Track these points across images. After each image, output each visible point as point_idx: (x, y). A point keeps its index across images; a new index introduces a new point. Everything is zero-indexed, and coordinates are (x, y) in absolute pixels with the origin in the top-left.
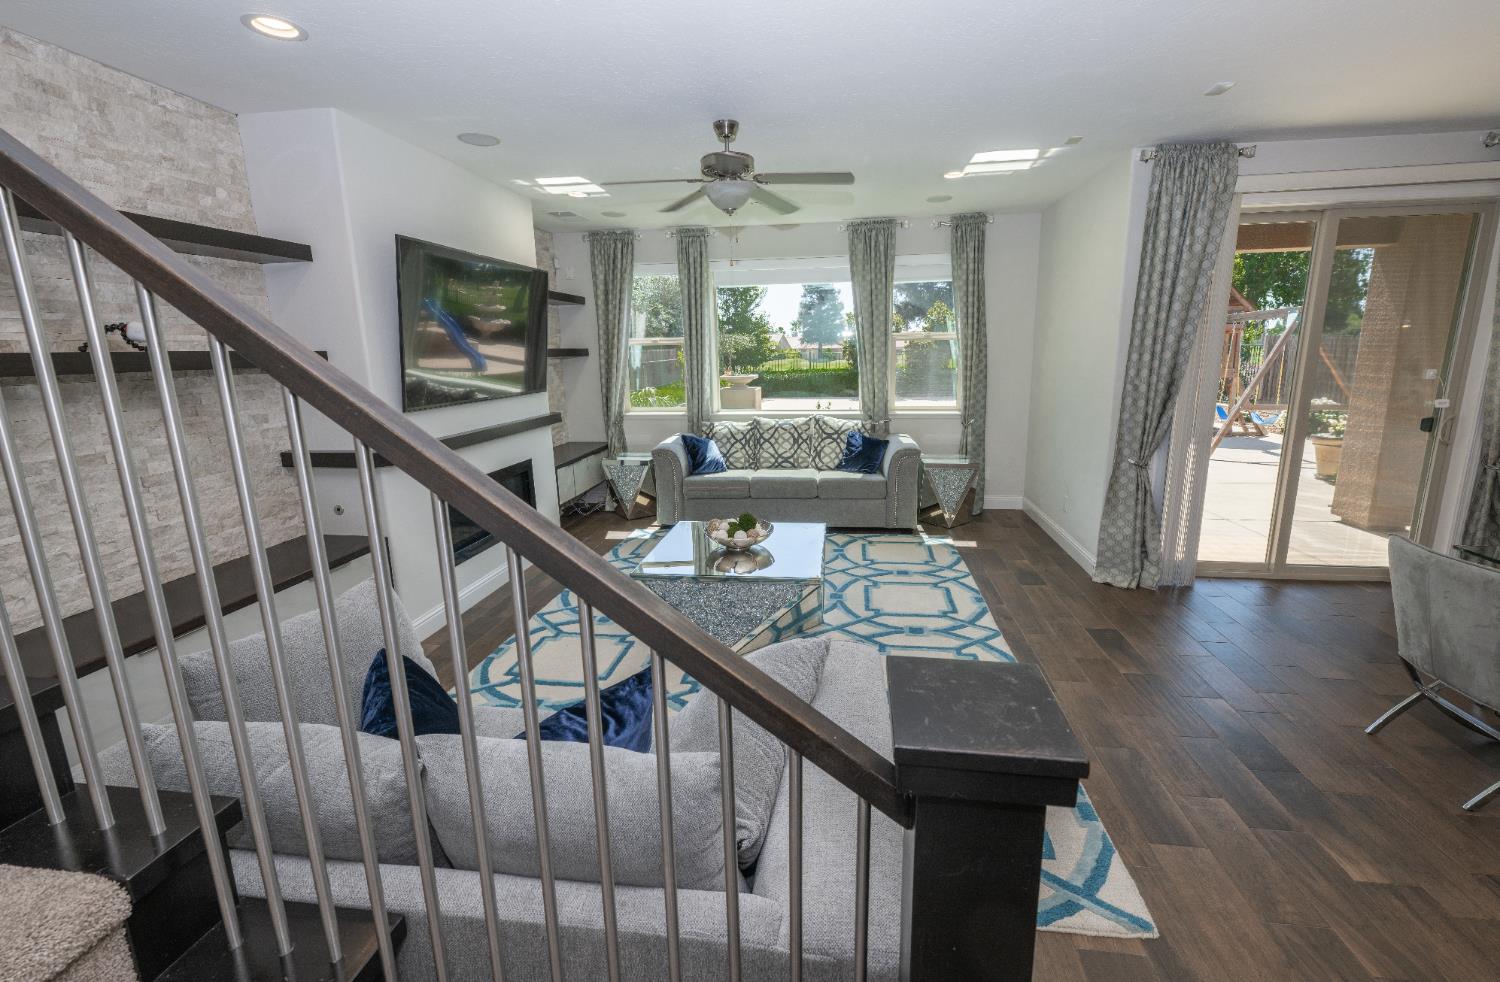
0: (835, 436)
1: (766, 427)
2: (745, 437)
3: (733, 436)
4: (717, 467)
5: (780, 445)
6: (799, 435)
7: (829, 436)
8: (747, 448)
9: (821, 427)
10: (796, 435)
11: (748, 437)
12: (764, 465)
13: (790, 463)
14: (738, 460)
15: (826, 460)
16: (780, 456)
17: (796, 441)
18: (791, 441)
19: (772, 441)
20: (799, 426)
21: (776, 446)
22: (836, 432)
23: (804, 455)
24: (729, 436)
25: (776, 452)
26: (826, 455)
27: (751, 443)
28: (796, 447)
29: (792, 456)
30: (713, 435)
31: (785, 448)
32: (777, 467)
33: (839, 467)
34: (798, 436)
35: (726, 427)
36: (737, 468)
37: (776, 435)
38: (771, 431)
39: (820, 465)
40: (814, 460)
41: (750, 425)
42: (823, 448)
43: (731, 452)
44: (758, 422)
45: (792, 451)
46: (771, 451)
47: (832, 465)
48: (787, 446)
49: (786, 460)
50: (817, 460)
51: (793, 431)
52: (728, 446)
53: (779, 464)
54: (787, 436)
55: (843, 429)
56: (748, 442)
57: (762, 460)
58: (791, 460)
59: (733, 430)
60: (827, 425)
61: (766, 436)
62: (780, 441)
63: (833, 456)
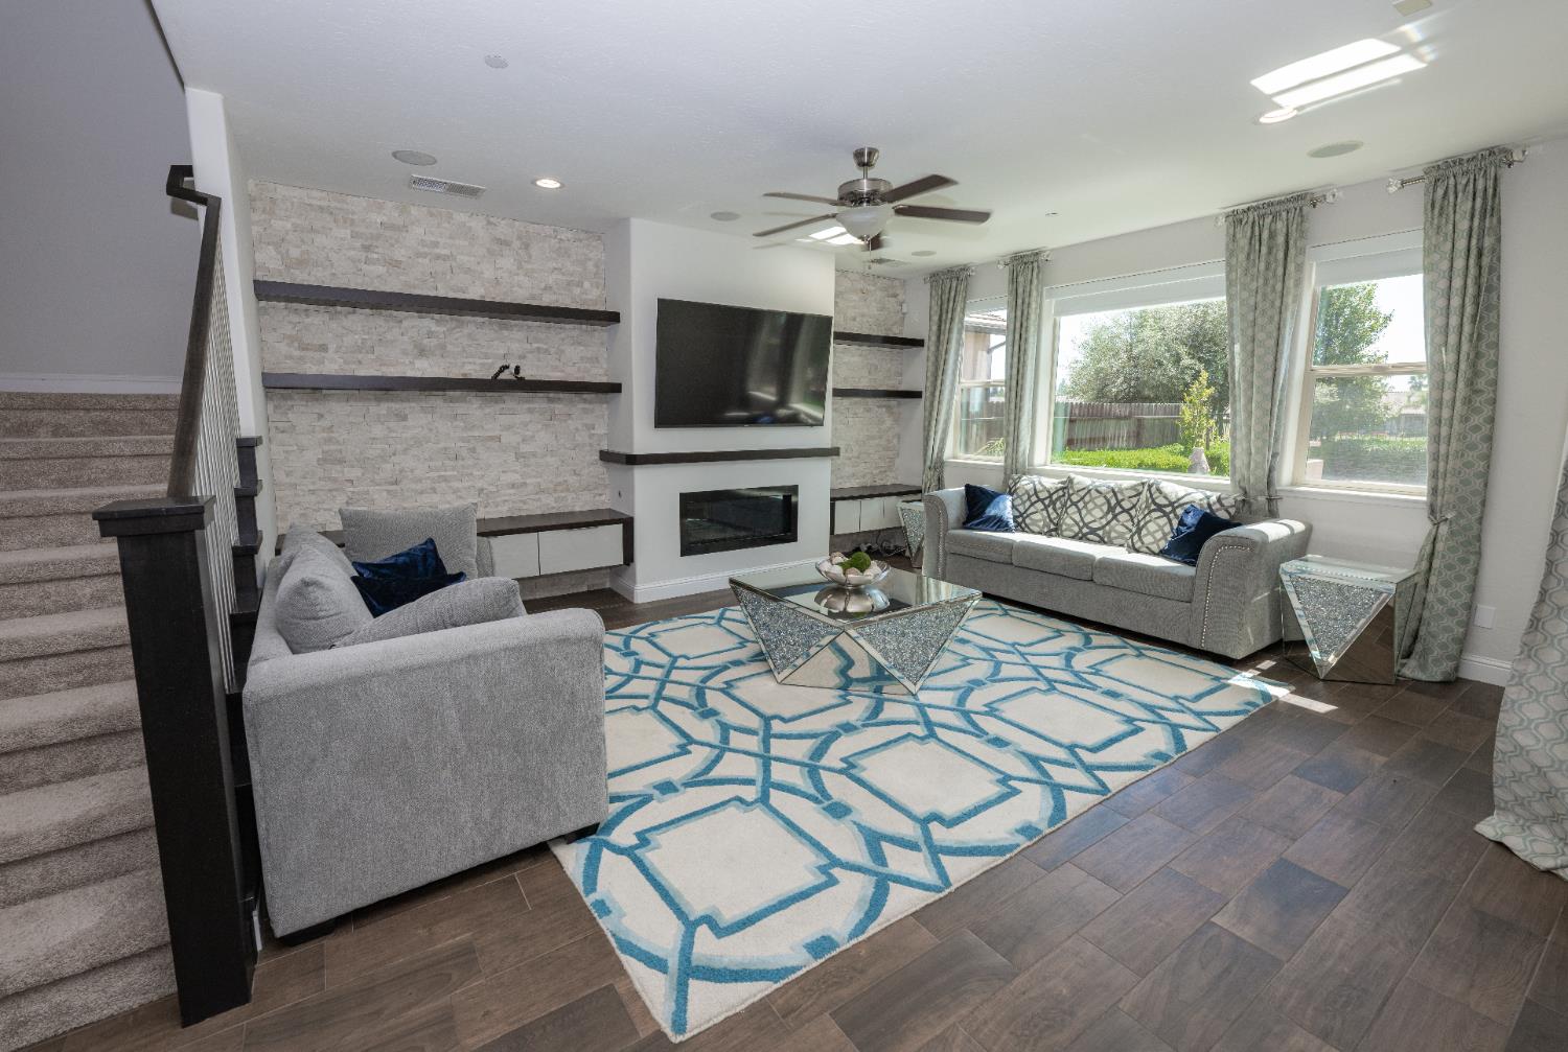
0: (1168, 509)
1: (1077, 487)
2: (1051, 496)
3: (1036, 493)
4: (1000, 524)
5: (1089, 512)
6: (1119, 503)
7: (1160, 508)
8: (1050, 510)
9: (1151, 495)
10: (1113, 502)
11: (1055, 497)
12: (1065, 533)
13: (1098, 536)
14: (1035, 522)
15: (1148, 540)
16: (1086, 525)
17: (1111, 509)
18: (1105, 508)
19: (1081, 505)
20: (1121, 491)
21: (1084, 512)
22: (1171, 504)
23: (1119, 529)
24: (1032, 493)
25: (1082, 519)
26: (1149, 533)
27: (1058, 505)
28: (1110, 516)
29: (1103, 527)
31: (1095, 515)
32: (1081, 539)
33: (1163, 553)
34: (1115, 504)
35: (1033, 482)
36: (1033, 532)
37: (1087, 499)
38: (1082, 493)
39: (1138, 545)
40: (1132, 537)
41: (1062, 483)
42: (1146, 523)
43: (1028, 512)
44: (1071, 481)
45: (1104, 522)
46: (1077, 518)
47: (1155, 548)
48: (1098, 513)
49: (1093, 531)
50: (1136, 538)
51: (1109, 495)
52: (1028, 504)
53: (1085, 535)
54: (1100, 501)
55: (1181, 502)
56: (1053, 503)
57: (1064, 527)
58: (1100, 533)
59: (1039, 487)
60: (1161, 493)
61: (1076, 498)
62: (1090, 506)
63: (1159, 535)
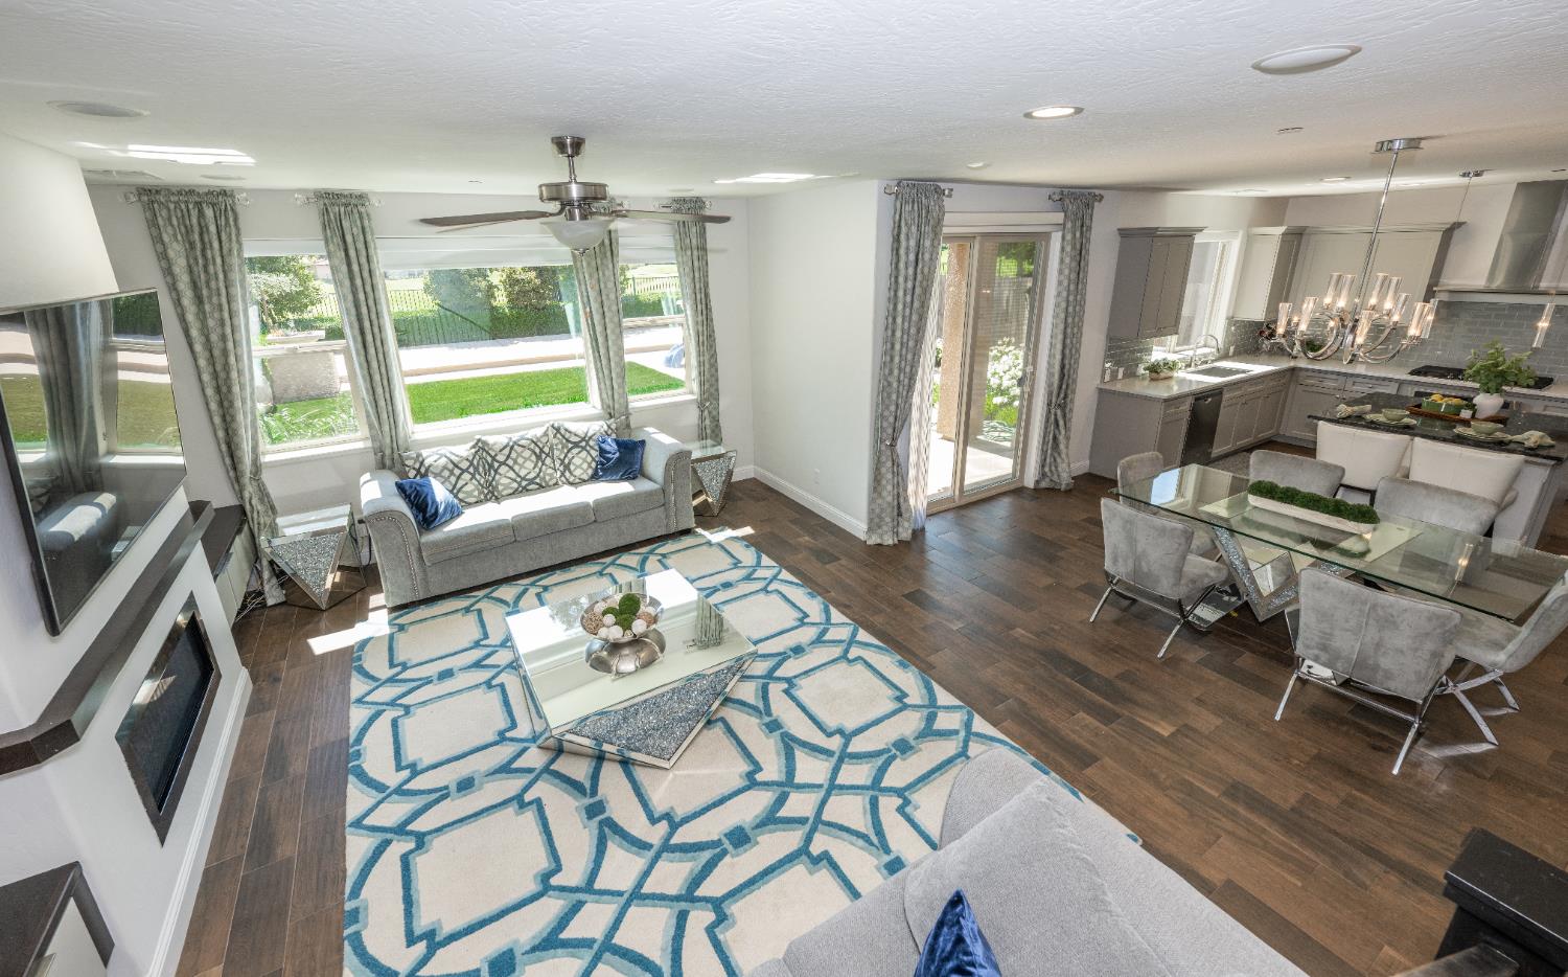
0: (584, 444)
1: (497, 448)
2: (471, 464)
3: (456, 466)
4: (454, 513)
5: (521, 466)
6: (541, 450)
7: (576, 445)
8: (478, 477)
9: (563, 437)
10: (537, 451)
11: (475, 462)
12: (505, 493)
13: (538, 484)
14: (469, 494)
15: (578, 472)
16: (522, 479)
17: (538, 457)
18: (533, 459)
19: (510, 462)
20: (539, 440)
21: (516, 468)
22: (583, 439)
23: (550, 471)
24: (451, 466)
25: (517, 475)
26: (577, 467)
27: (481, 469)
28: (540, 464)
29: (538, 475)
30: (427, 470)
31: (528, 468)
32: (522, 495)
33: (595, 477)
34: (540, 452)
35: (442, 456)
36: (473, 508)
37: (514, 455)
38: (506, 451)
39: (572, 479)
40: (563, 474)
41: (474, 447)
42: (570, 461)
43: (458, 486)
44: (485, 443)
45: (537, 470)
46: (512, 474)
47: (585, 477)
48: (530, 465)
49: (532, 481)
50: (567, 474)
51: (532, 446)
52: (453, 479)
53: (524, 488)
54: (527, 453)
55: (589, 435)
56: (476, 469)
57: (500, 488)
58: (538, 480)
59: (453, 458)
60: (570, 432)
61: (501, 458)
62: (520, 460)
63: (585, 466)
